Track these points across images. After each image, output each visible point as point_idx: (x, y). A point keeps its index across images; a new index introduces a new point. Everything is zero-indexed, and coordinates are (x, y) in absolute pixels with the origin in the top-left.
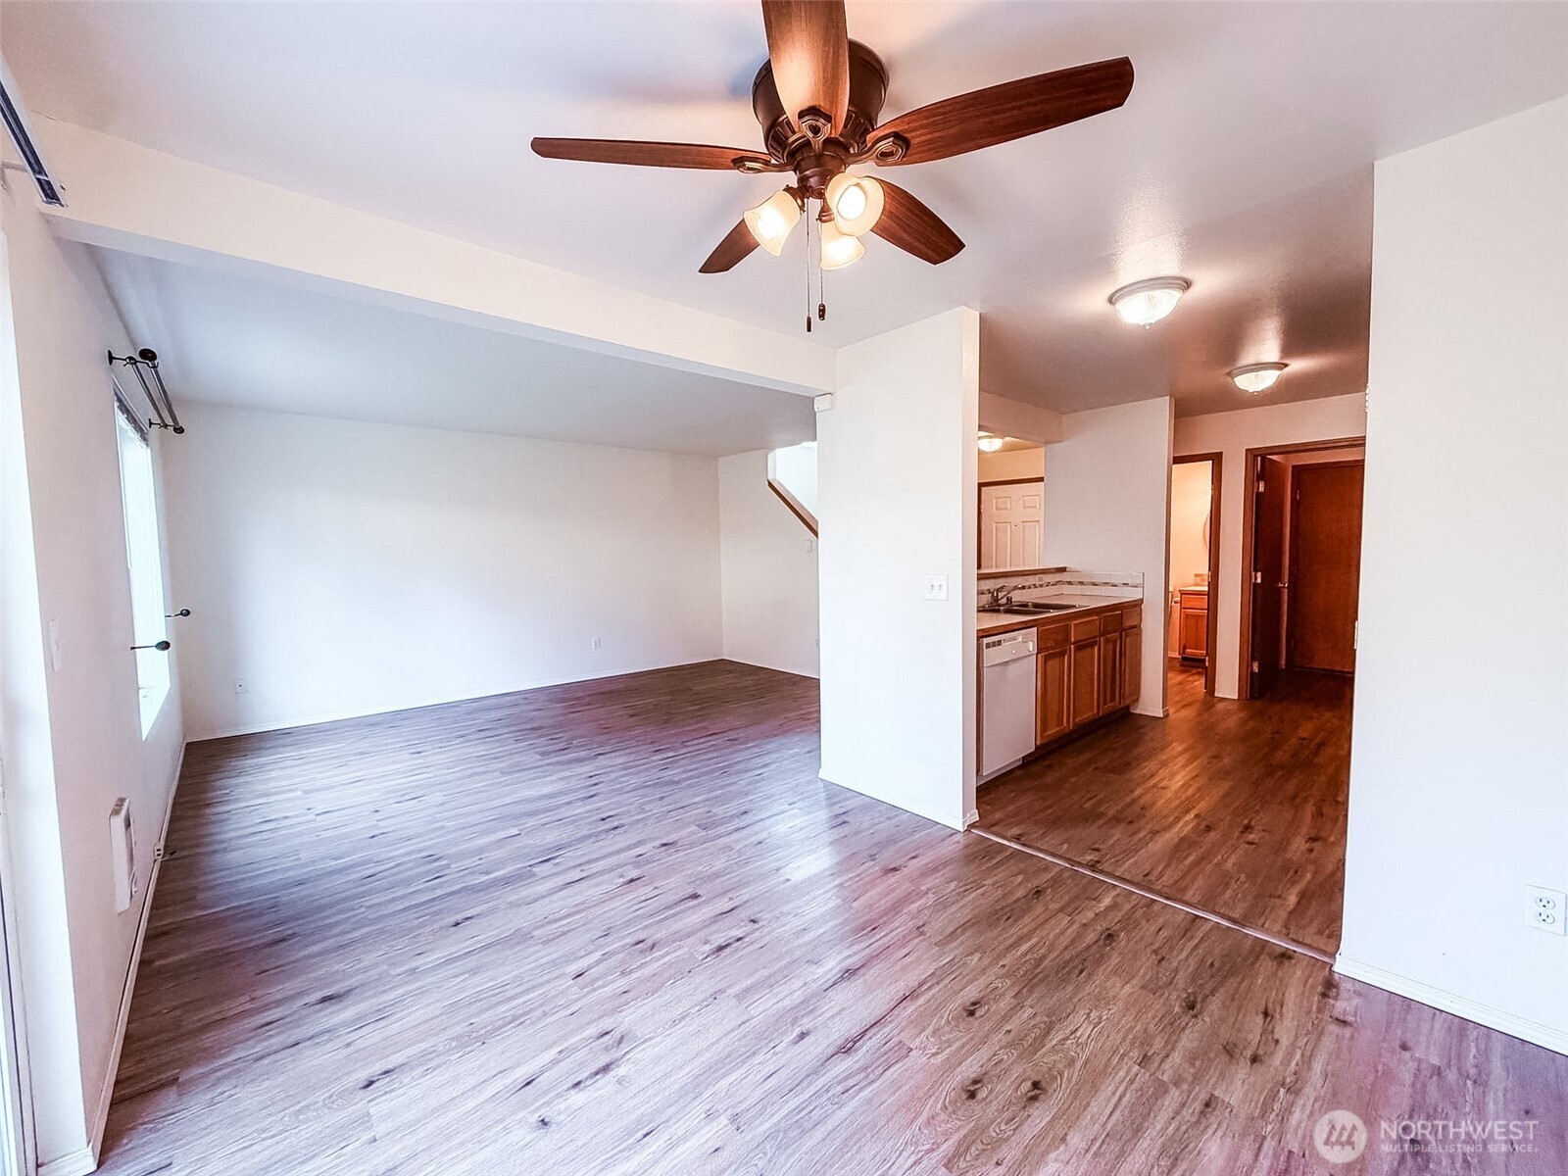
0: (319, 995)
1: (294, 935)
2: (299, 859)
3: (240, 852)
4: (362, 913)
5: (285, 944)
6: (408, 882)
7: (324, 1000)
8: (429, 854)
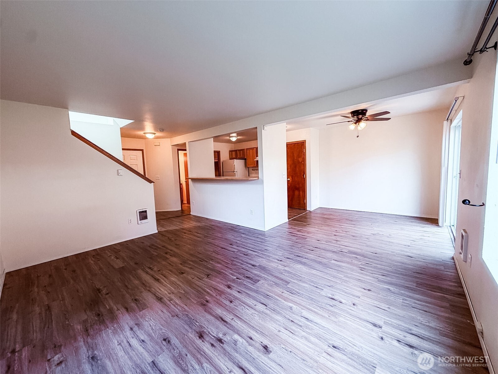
0: (412, 258)
1: (414, 272)
2: (403, 299)
3: (431, 325)
4: (394, 267)
5: (417, 272)
6: (375, 267)
7: (412, 257)
8: (361, 271)
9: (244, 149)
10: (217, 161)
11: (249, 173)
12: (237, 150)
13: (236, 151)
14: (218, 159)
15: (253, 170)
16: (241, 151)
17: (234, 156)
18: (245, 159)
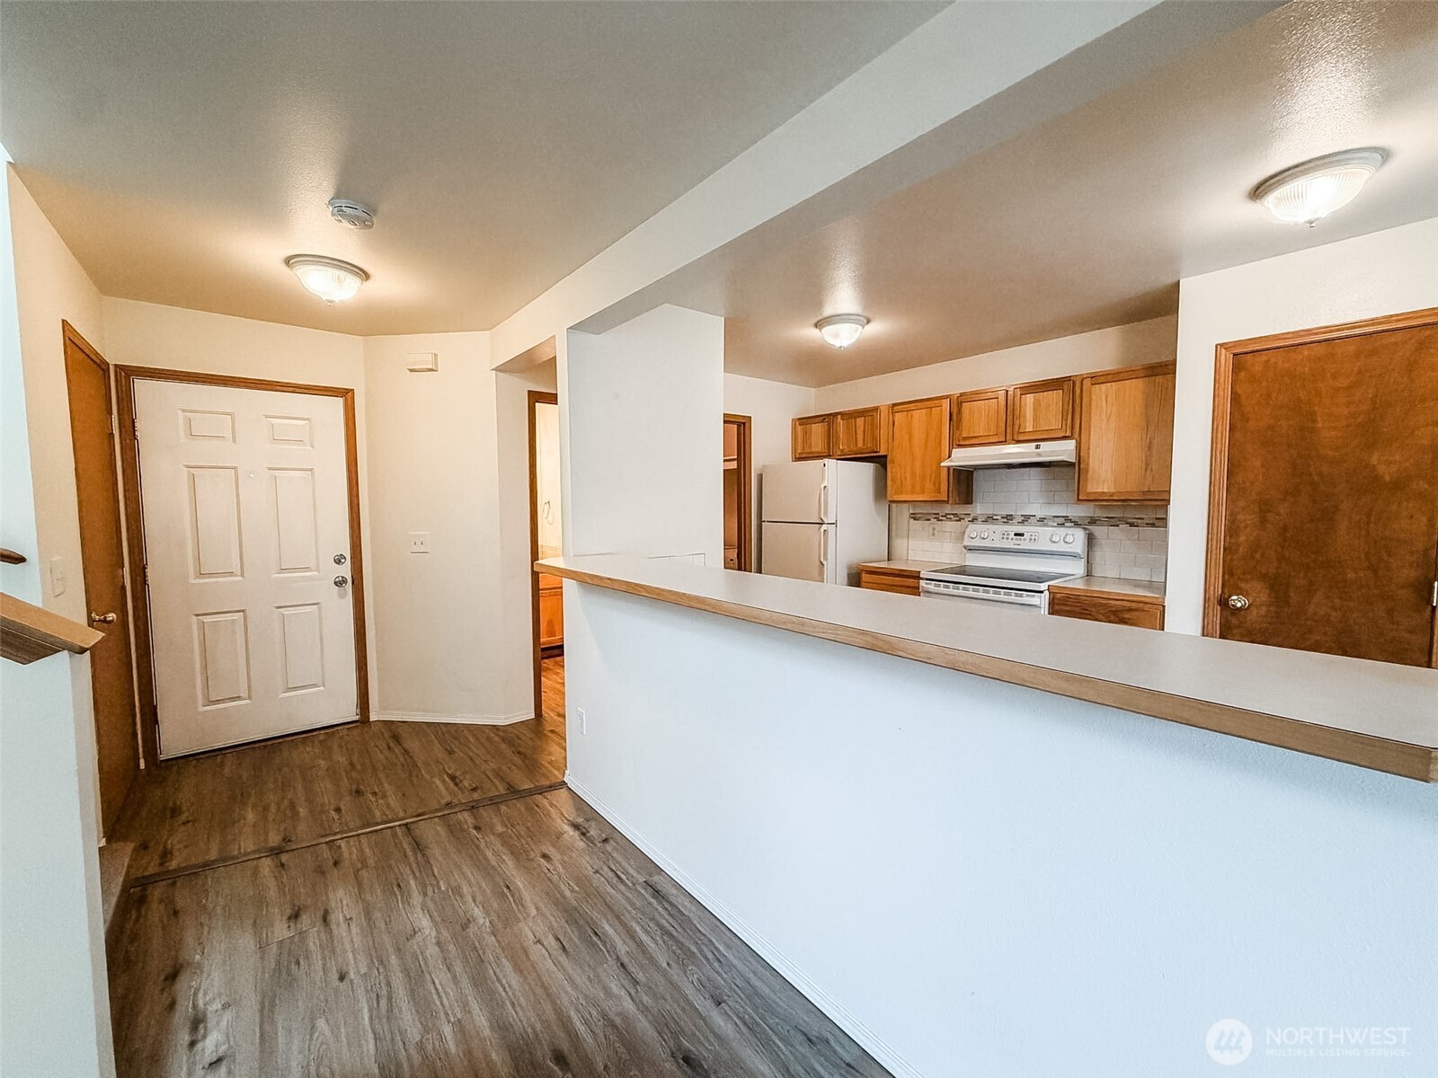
9: (876, 409)
10: (734, 465)
11: (893, 534)
12: (835, 415)
13: (828, 419)
14: (738, 460)
15: (914, 517)
16: (860, 421)
17: (818, 444)
18: (880, 461)
